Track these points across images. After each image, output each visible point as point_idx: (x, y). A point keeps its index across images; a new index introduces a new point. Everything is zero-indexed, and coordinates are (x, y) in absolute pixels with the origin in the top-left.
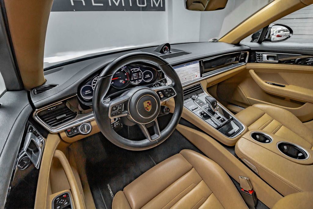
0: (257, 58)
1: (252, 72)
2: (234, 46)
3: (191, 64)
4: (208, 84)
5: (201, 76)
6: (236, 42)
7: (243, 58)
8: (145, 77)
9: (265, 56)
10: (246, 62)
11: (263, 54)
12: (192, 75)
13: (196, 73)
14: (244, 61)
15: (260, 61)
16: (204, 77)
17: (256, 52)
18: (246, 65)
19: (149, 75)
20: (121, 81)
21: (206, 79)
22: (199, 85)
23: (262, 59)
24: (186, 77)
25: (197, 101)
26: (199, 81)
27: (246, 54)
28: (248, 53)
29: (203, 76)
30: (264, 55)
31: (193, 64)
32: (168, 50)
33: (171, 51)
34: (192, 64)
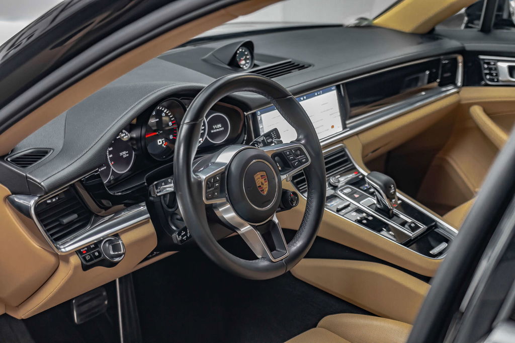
0: (486, 74)
1: (477, 112)
2: (420, 40)
3: (318, 95)
4: (365, 147)
5: (344, 127)
6: (427, 29)
7: (448, 74)
8: (212, 131)
9: (503, 66)
10: (459, 84)
11: (499, 61)
14: (452, 81)
15: (492, 80)
16: (351, 128)
17: (482, 57)
18: (458, 92)
19: (219, 126)
20: (160, 142)
21: (357, 134)
22: (343, 150)
23: (497, 75)
25: (345, 191)
26: (341, 140)
27: (455, 62)
28: (460, 59)
29: (349, 127)
30: (499, 64)
31: (323, 93)
32: (248, 59)
33: (256, 62)
34: (320, 94)
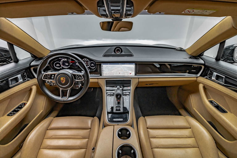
0: (209, 75)
3: (126, 64)
5: (135, 75)
7: (194, 71)
8: (91, 65)
9: (215, 74)
12: (126, 72)
13: (130, 72)
16: (138, 76)
17: (210, 69)
22: (130, 80)
24: (120, 72)
26: (131, 78)
27: (201, 68)
31: (129, 64)
32: (120, 51)
